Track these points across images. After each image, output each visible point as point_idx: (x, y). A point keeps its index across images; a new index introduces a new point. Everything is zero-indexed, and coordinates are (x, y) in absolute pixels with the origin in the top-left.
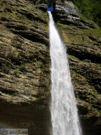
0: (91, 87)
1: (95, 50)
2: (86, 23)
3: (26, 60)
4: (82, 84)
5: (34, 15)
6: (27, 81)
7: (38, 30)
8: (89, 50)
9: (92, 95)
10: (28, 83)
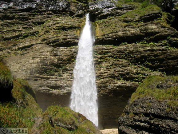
0: (139, 66)
1: (127, 32)
2: (124, 8)
3: (65, 62)
4: (124, 67)
5: (67, 26)
6: (69, 77)
7: (69, 37)
8: (120, 34)
9: (142, 74)
10: (70, 78)
